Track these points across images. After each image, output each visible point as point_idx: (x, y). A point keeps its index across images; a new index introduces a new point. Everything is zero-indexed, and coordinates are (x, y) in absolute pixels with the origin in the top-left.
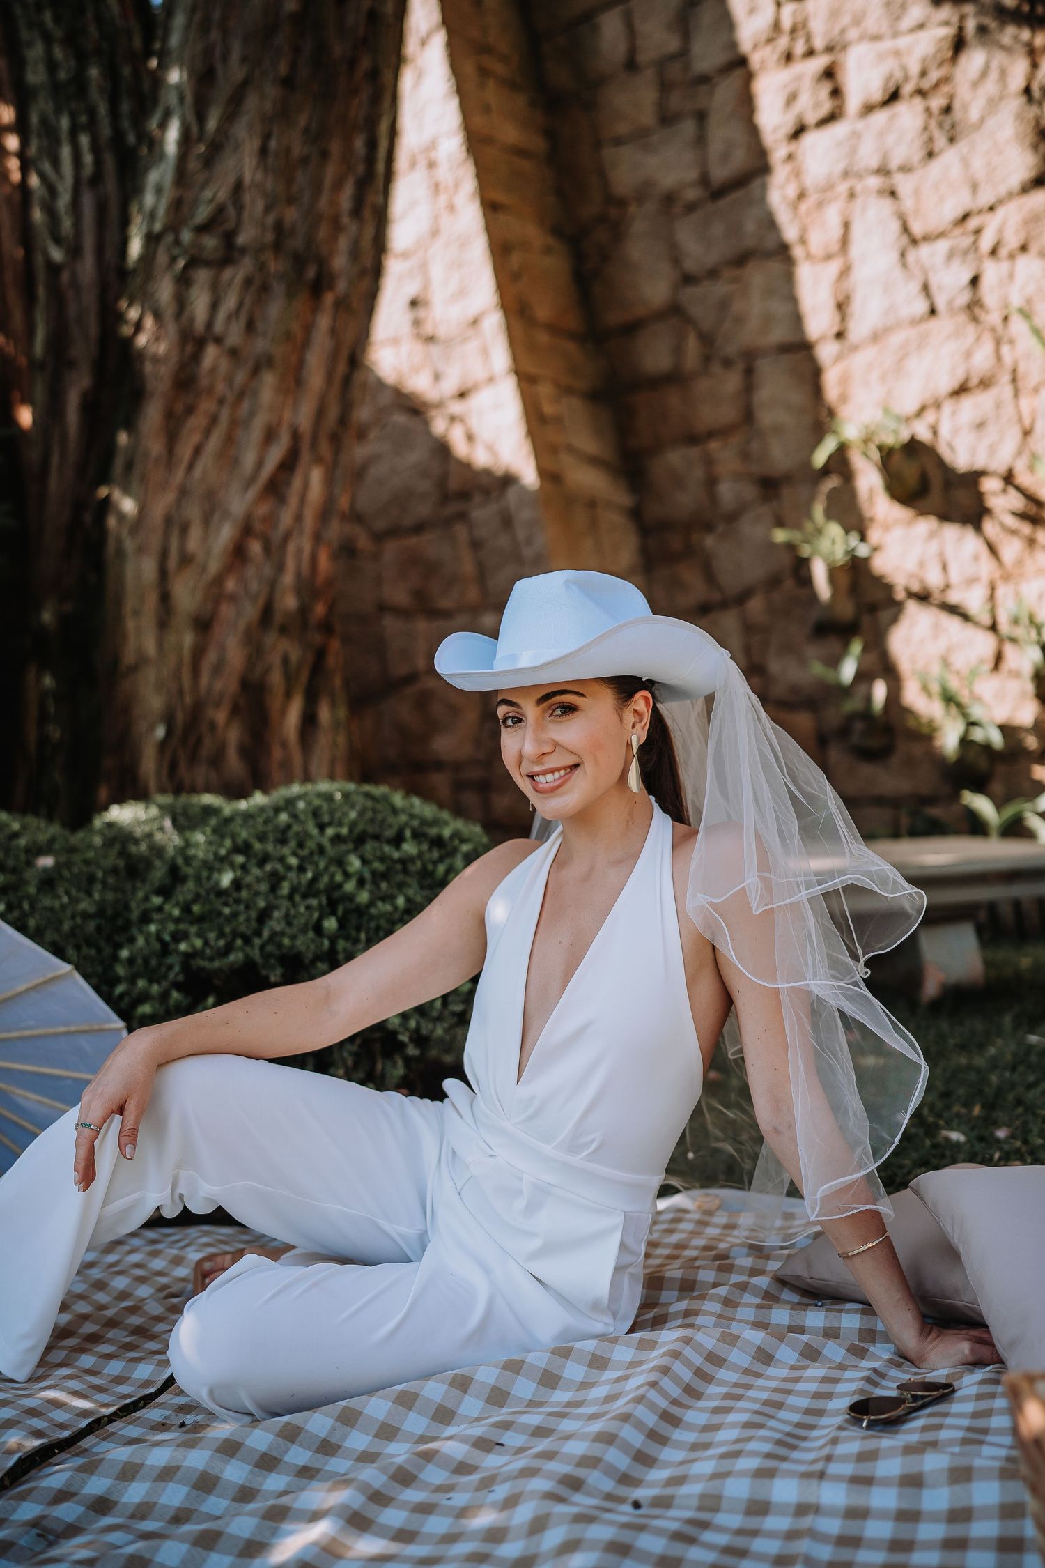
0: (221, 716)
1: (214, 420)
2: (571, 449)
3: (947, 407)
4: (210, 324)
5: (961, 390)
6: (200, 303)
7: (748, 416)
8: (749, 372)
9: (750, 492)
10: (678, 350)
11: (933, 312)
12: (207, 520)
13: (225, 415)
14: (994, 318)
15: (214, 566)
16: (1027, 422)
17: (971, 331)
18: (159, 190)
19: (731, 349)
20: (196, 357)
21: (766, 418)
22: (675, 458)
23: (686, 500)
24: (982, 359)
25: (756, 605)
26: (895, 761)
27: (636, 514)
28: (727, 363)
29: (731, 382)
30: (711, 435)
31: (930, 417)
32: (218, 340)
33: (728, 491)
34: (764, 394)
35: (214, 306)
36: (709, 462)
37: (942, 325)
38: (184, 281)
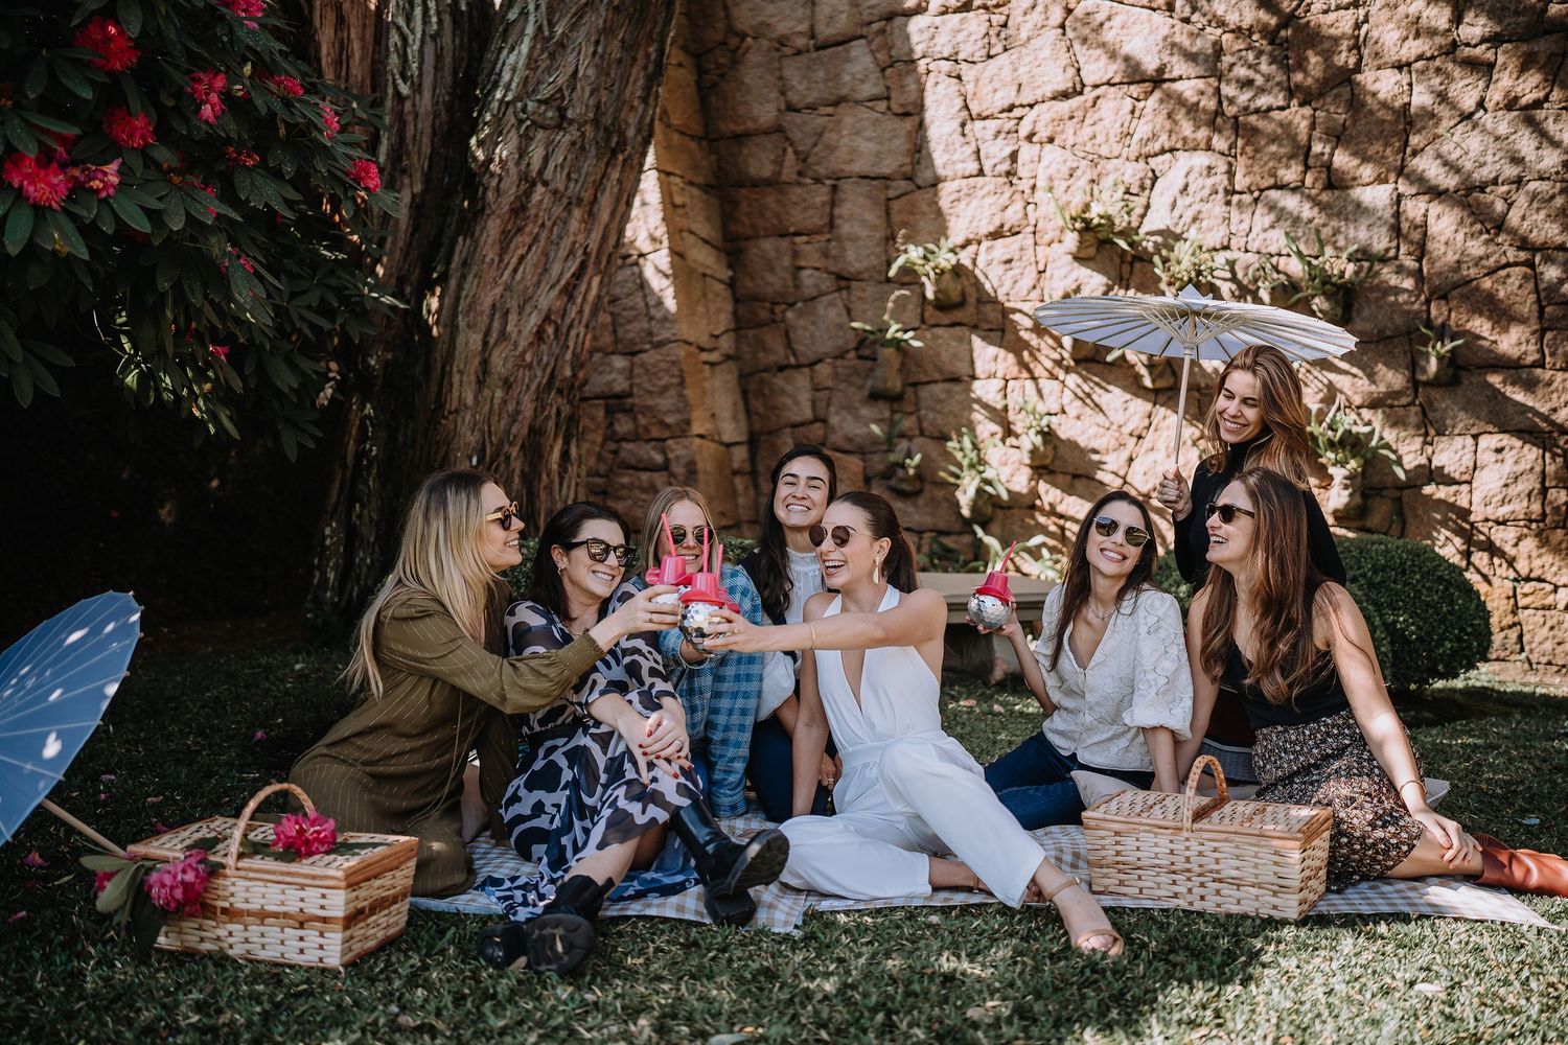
0: (515, 452)
1: (536, 239)
2: (691, 232)
3: (985, 244)
4: (541, 172)
5: (996, 235)
6: (536, 154)
7: (831, 224)
8: (835, 188)
9: (827, 283)
10: (779, 162)
11: (981, 173)
12: (521, 309)
13: (544, 235)
14: (1025, 185)
15: (523, 344)
16: (1041, 268)
17: (1008, 192)
18: (514, 70)
19: (822, 170)
20: (528, 193)
21: (845, 228)
22: (768, 245)
23: (774, 282)
24: (1013, 215)
25: (823, 370)
26: (921, 501)
27: (731, 284)
28: (818, 180)
29: (821, 195)
30: (798, 234)
31: (972, 248)
32: (546, 184)
33: (808, 278)
34: (844, 210)
35: (546, 159)
36: (796, 255)
37: (988, 183)
38: (526, 139)
